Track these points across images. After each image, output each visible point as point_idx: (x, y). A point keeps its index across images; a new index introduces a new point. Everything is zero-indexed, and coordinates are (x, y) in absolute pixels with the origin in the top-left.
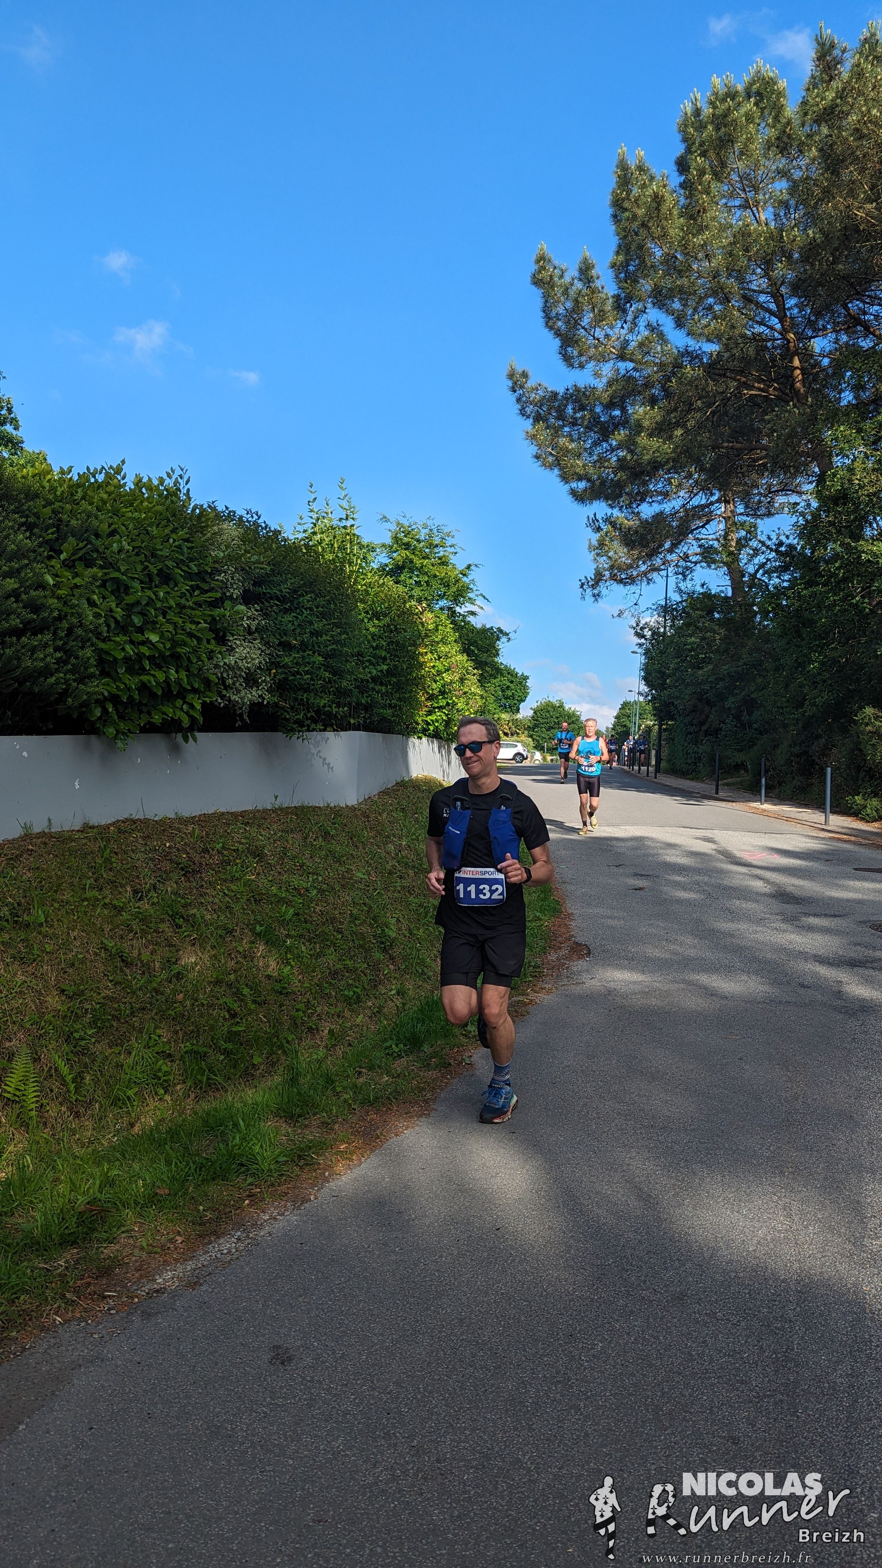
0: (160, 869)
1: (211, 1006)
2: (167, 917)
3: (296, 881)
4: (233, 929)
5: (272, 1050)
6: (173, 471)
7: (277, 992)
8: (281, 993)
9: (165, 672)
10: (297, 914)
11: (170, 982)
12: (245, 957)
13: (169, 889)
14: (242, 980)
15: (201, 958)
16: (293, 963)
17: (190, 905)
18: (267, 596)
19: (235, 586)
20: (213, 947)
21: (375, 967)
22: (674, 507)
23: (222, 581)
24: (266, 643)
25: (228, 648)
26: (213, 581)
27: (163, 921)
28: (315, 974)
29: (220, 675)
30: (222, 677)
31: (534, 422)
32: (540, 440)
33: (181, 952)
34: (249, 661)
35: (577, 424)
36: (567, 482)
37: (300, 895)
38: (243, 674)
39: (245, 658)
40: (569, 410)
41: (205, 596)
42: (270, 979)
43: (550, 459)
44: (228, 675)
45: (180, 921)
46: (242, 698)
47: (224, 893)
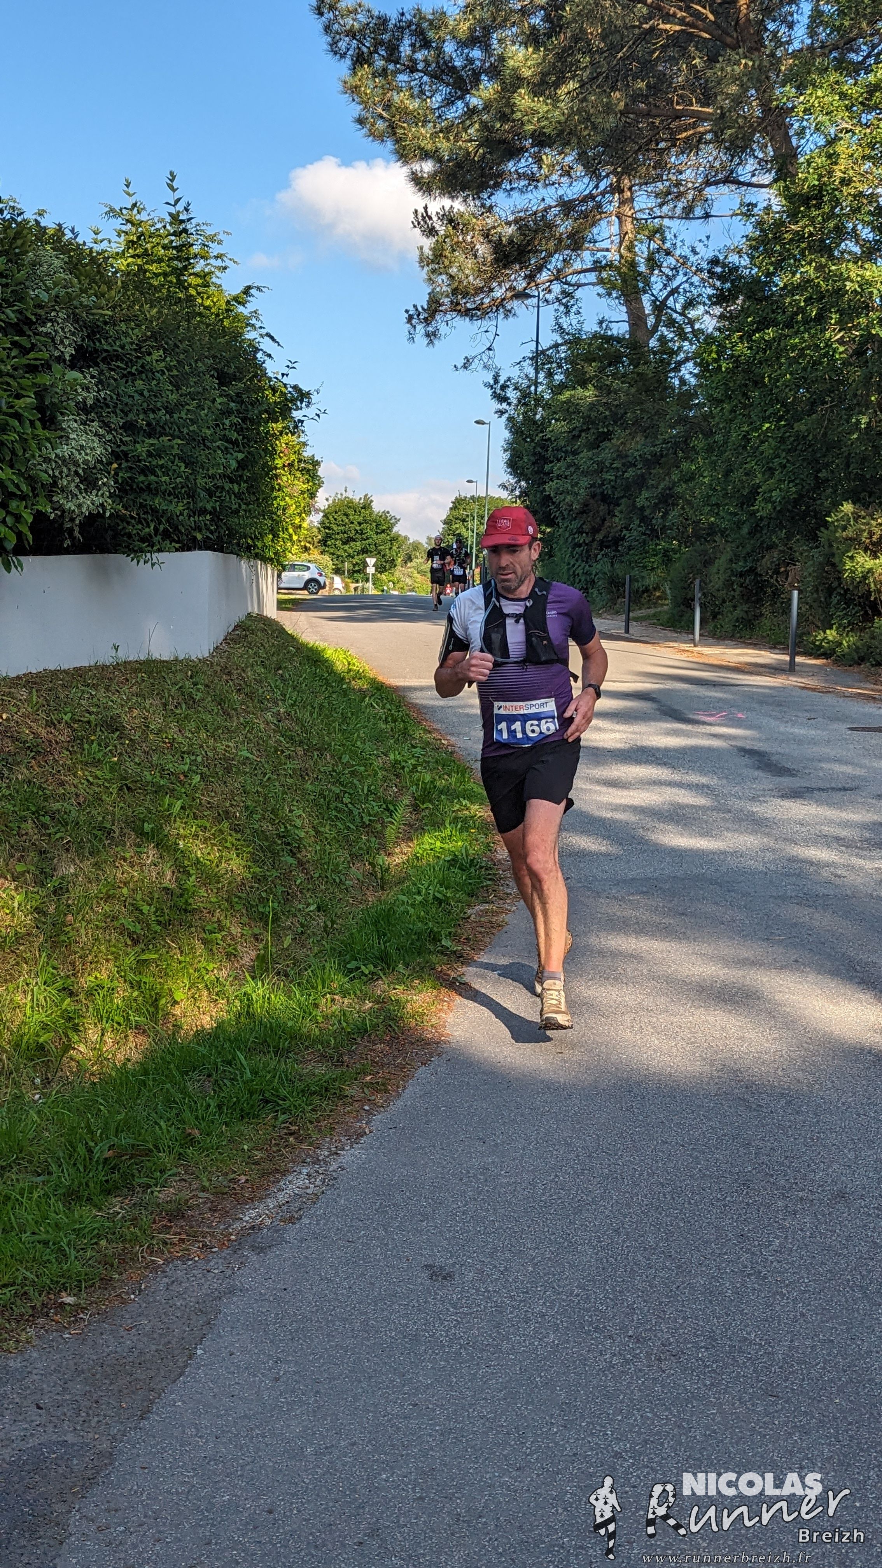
3: (170, 763)
4: (110, 829)
15: (80, 868)
16: (192, 872)
18: (104, 355)
19: (66, 342)
20: (91, 854)
21: (286, 877)
22: (543, 200)
23: (47, 334)
24: (105, 425)
25: (59, 433)
26: (35, 334)
27: (24, 819)
28: (220, 885)
29: (51, 472)
30: (54, 476)
31: (354, 64)
32: (366, 94)
33: (55, 861)
34: (88, 451)
35: (418, 71)
36: (406, 163)
37: (180, 782)
38: (80, 471)
39: (82, 447)
40: (405, 49)
41: (29, 356)
42: (167, 894)
43: (381, 125)
44: (61, 473)
45: (47, 819)
46: (80, 506)
47: (88, 781)
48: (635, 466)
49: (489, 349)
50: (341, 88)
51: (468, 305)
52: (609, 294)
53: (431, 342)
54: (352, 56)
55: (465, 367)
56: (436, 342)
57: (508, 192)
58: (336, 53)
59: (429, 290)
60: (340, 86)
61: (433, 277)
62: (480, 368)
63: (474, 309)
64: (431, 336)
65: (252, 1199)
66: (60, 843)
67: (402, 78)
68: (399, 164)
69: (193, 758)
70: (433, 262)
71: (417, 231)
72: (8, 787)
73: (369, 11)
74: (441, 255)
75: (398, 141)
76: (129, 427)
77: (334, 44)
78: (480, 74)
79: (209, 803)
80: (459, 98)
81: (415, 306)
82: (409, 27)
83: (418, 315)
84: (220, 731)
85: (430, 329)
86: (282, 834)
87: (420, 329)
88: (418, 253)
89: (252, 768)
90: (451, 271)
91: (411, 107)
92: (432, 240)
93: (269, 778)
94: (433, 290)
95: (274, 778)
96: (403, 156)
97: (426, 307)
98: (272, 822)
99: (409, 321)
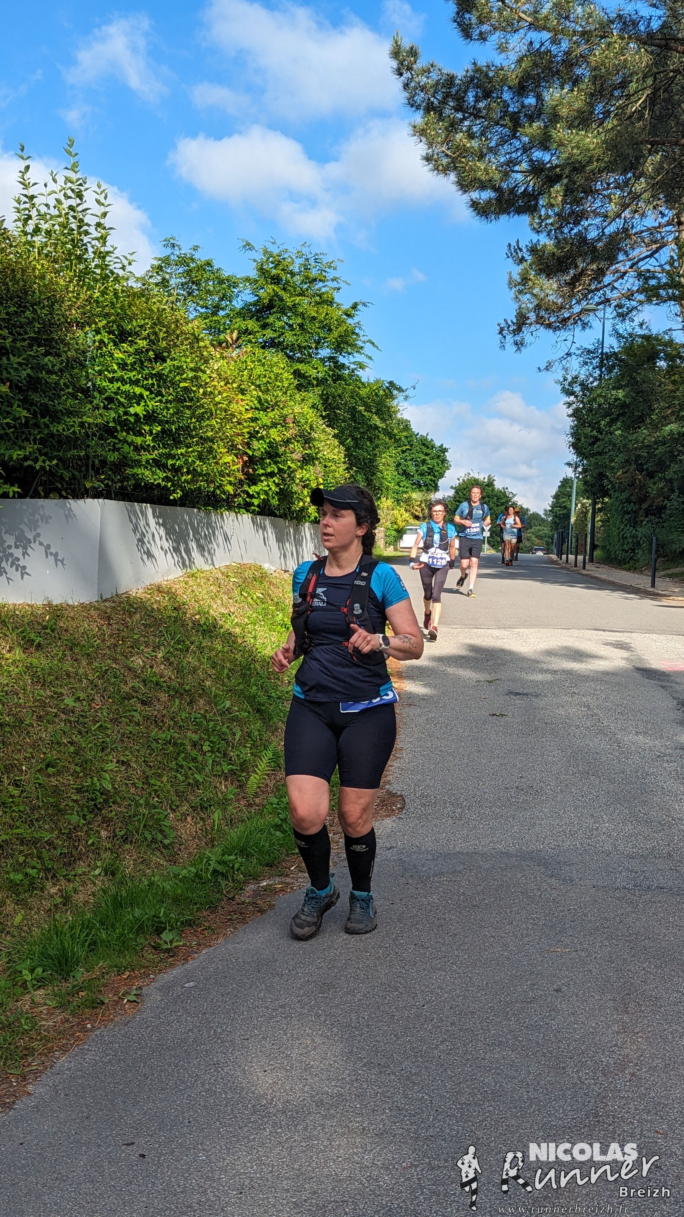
31: (424, 113)
32: (431, 135)
35: (479, 117)
36: (465, 192)
43: (445, 161)
49: (568, 354)
50: (412, 132)
51: (552, 319)
53: (519, 349)
54: (424, 107)
55: (547, 369)
56: (522, 349)
58: (412, 105)
59: (516, 306)
60: (410, 130)
61: (520, 297)
62: (560, 370)
63: (556, 322)
64: (519, 345)
67: (467, 123)
68: (460, 192)
70: (519, 284)
73: (440, 70)
74: (526, 279)
75: (459, 174)
77: (412, 97)
80: (514, 136)
81: (505, 320)
82: (472, 81)
83: (508, 328)
85: (517, 338)
86: (85, 789)
87: (510, 338)
88: (507, 277)
89: (82, 716)
90: (534, 292)
91: (468, 145)
92: (521, 267)
93: (101, 726)
94: (520, 308)
95: (109, 726)
96: (464, 186)
97: (515, 321)
98: (75, 774)
99: (501, 332)
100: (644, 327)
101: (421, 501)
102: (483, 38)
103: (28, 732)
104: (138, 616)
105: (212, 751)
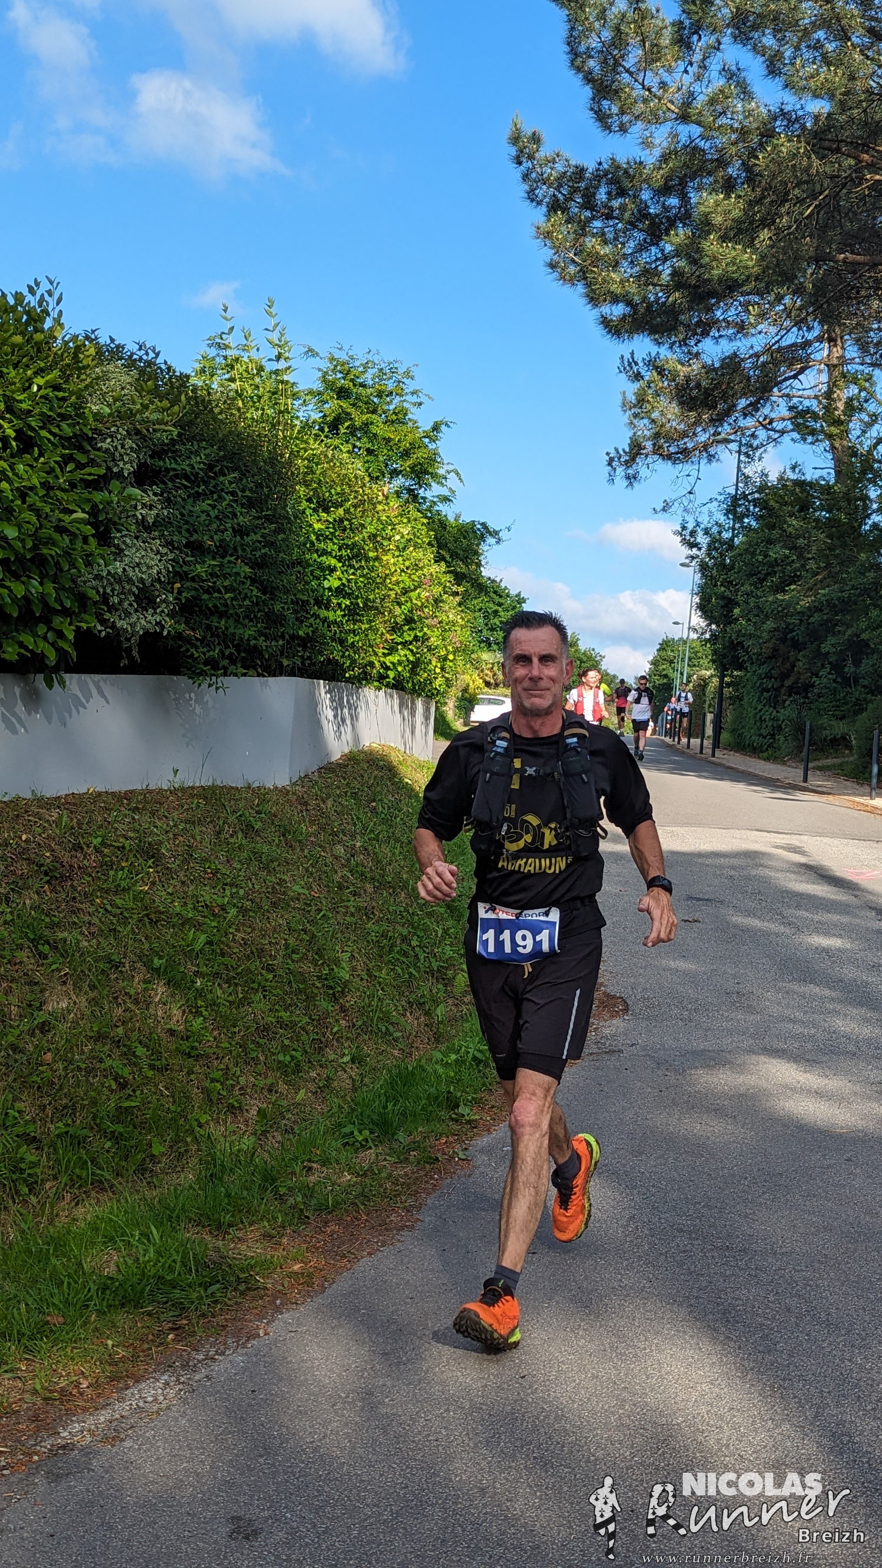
0: (13, 873)
1: (89, 1071)
2: (27, 943)
3: (207, 895)
4: (120, 963)
5: (176, 1135)
6: (37, 284)
7: (183, 1053)
8: (189, 1056)
9: (23, 583)
10: (210, 943)
11: (33, 1035)
12: (136, 1002)
13: (27, 902)
14: (135, 1036)
15: (75, 1003)
16: (205, 1013)
17: (58, 925)
18: (172, 473)
19: (126, 459)
20: (93, 987)
21: (321, 1022)
22: (752, 347)
23: (107, 450)
24: (169, 544)
25: (113, 549)
26: (94, 449)
27: (21, 947)
28: (236, 1030)
29: (101, 590)
30: (105, 592)
31: (549, 211)
32: (557, 239)
33: (47, 994)
34: (144, 569)
35: (612, 218)
36: (596, 306)
37: (213, 915)
38: (135, 589)
39: (138, 565)
40: (602, 195)
41: (82, 472)
42: (173, 1035)
43: (572, 269)
44: (113, 590)
45: (46, 949)
46: (133, 625)
47: (106, 910)
48: (821, 610)
49: (690, 493)
50: (534, 234)
51: (673, 449)
52: (804, 440)
53: (631, 484)
54: (548, 203)
55: (664, 510)
56: (636, 484)
57: (716, 339)
58: (532, 200)
59: (631, 434)
60: (533, 232)
61: (635, 421)
62: (680, 512)
63: (677, 453)
64: (632, 479)
65: (85, 1410)
66: (56, 974)
67: (597, 224)
68: (589, 306)
69: (234, 890)
70: (635, 406)
71: (623, 375)
72: (11, 913)
73: (567, 160)
74: (643, 400)
75: (588, 285)
76: (196, 548)
77: (532, 190)
78: (675, 221)
79: (243, 939)
80: (654, 245)
81: (616, 450)
82: (606, 175)
83: (619, 458)
84: (276, 864)
85: (630, 471)
86: (324, 977)
87: (620, 471)
88: (620, 397)
89: (306, 904)
90: (653, 416)
91: (602, 253)
92: (636, 386)
93: (324, 915)
94: (635, 434)
95: (331, 915)
96: (594, 299)
97: (627, 450)
98: (315, 962)
99: (610, 464)
100: (797, 470)
101: (493, 664)
102: (623, 129)
103: (268, 918)
104: (330, 803)
105: (419, 946)
